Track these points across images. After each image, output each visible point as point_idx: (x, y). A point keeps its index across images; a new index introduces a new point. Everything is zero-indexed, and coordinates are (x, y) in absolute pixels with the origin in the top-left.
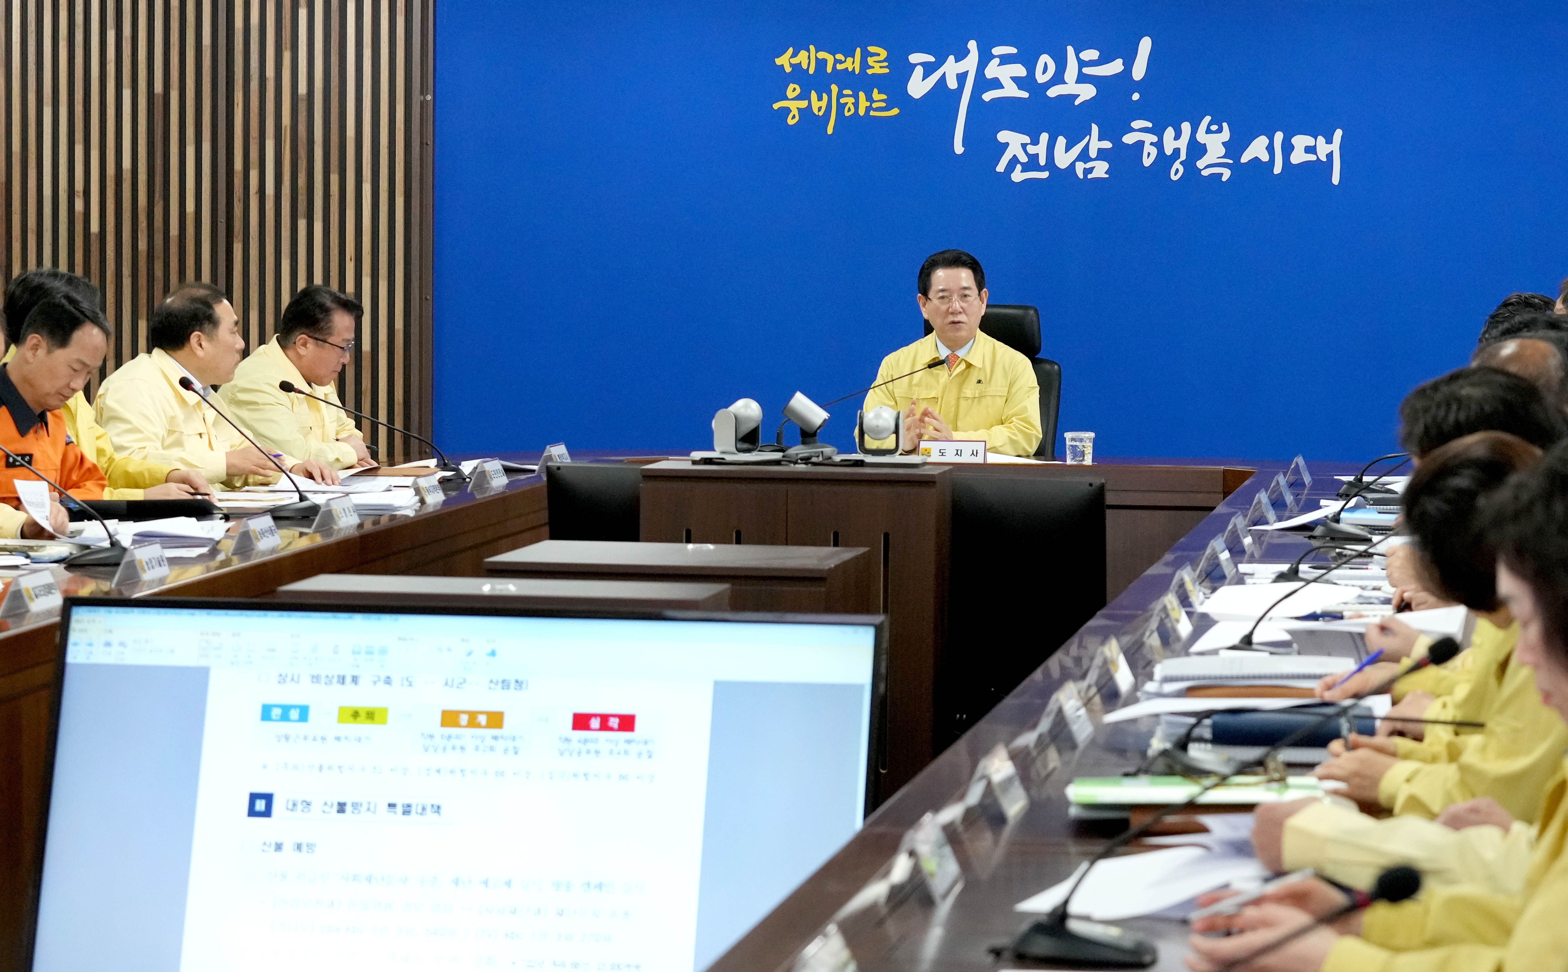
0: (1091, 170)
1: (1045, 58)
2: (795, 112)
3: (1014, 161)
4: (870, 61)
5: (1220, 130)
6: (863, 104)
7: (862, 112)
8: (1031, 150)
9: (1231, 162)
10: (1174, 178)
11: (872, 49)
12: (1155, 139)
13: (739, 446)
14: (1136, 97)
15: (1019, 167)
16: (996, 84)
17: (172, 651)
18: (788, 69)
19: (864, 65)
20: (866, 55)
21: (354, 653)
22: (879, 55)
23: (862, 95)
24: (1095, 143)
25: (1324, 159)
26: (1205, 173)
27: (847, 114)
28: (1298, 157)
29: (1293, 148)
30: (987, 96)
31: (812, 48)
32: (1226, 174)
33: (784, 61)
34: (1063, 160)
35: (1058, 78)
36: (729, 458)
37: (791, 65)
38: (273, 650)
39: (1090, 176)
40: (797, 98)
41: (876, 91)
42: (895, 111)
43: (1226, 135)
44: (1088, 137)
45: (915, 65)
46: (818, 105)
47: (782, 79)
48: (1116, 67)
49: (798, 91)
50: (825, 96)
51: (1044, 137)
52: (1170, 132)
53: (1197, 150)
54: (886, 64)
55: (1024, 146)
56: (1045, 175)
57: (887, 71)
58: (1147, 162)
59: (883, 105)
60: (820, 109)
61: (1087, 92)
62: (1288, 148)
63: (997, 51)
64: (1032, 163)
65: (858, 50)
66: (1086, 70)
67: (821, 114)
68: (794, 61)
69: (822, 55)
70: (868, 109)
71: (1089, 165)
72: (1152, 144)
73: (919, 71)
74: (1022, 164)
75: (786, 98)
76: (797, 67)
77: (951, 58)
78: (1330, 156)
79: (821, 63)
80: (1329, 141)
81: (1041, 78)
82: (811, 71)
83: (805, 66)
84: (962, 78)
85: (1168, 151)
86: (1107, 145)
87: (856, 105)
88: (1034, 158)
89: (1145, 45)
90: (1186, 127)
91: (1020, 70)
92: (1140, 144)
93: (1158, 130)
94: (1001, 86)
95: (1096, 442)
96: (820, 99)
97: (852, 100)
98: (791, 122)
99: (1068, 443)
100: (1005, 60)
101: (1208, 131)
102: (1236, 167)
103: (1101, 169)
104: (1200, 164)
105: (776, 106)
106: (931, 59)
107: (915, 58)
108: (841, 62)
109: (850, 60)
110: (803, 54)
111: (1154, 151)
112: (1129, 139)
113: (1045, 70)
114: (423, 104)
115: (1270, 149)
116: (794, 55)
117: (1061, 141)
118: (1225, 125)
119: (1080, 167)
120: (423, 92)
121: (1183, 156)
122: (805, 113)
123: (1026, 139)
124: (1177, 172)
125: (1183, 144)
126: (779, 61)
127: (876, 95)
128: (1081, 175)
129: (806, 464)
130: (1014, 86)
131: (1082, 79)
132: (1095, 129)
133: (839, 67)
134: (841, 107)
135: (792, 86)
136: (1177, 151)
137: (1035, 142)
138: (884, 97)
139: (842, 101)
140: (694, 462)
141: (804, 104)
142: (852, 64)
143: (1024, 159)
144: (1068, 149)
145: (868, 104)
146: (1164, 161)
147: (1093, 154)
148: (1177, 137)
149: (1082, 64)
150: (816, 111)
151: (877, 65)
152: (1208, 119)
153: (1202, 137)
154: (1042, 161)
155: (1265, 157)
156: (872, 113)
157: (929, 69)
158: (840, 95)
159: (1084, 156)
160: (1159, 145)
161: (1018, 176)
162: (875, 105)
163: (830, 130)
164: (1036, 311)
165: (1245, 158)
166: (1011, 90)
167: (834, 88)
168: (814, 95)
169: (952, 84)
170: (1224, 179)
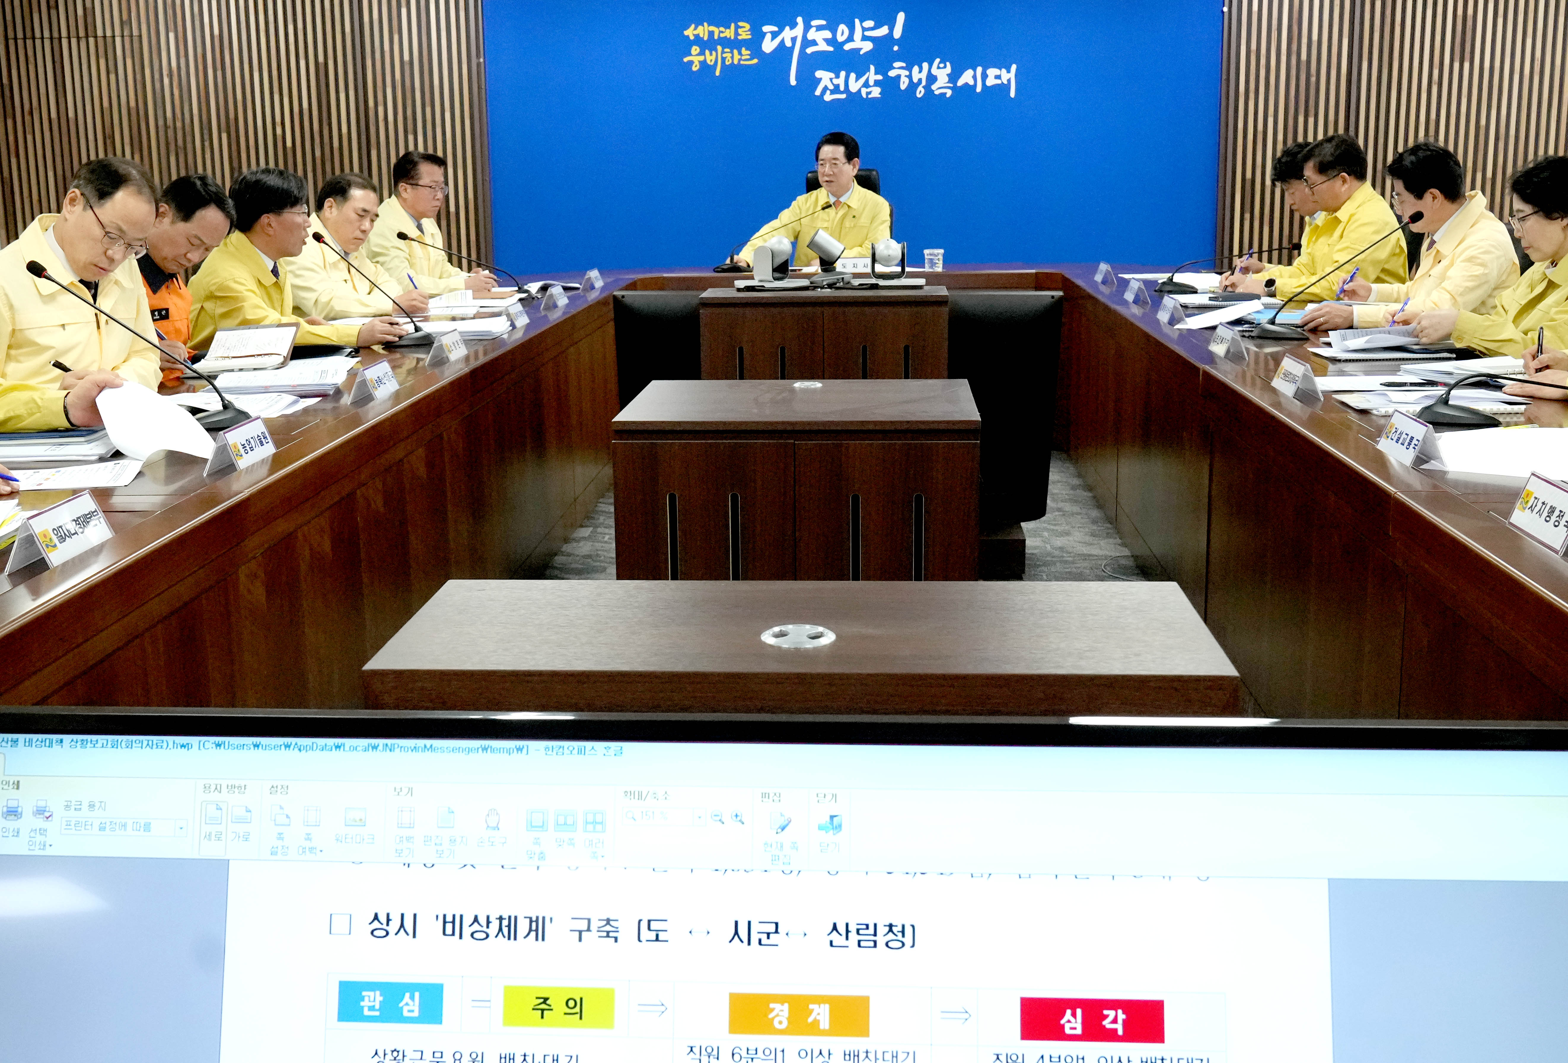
0: (870, 93)
1: (842, 27)
2: (697, 63)
3: (825, 88)
4: (740, 31)
5: (945, 67)
6: (737, 57)
7: (736, 62)
8: (836, 81)
9: (952, 85)
10: (919, 96)
11: (741, 24)
12: (907, 73)
13: (775, 276)
14: (896, 48)
15: (828, 92)
16: (814, 43)
17: (147, 827)
18: (692, 38)
19: (737, 34)
20: (737, 27)
21: (531, 827)
22: (744, 27)
23: (735, 52)
24: (872, 76)
25: (1006, 82)
26: (937, 92)
27: (727, 63)
28: (991, 81)
29: (987, 76)
30: (809, 50)
31: (705, 24)
32: (949, 93)
33: (690, 32)
34: (854, 87)
35: (850, 39)
36: (768, 285)
37: (694, 35)
38: (362, 823)
39: (870, 96)
40: (697, 55)
41: (743, 49)
42: (755, 61)
43: (948, 69)
44: (868, 73)
45: (766, 33)
46: (710, 58)
47: (688, 44)
48: (884, 31)
49: (698, 50)
50: (714, 53)
51: (843, 74)
52: (916, 69)
53: (932, 79)
54: (749, 33)
55: (831, 79)
56: (843, 96)
57: (750, 37)
58: (903, 87)
59: (748, 57)
60: (711, 61)
61: (867, 46)
62: (984, 76)
63: (815, 23)
64: (836, 90)
65: (733, 25)
66: (867, 33)
67: (712, 63)
68: (696, 32)
69: (712, 28)
70: (740, 60)
71: (869, 90)
72: (906, 76)
73: (768, 37)
74: (830, 90)
75: (691, 55)
76: (697, 36)
77: (787, 28)
78: (1009, 81)
79: (711, 34)
80: (1009, 72)
81: (840, 38)
82: (706, 38)
83: (701, 36)
84: (794, 40)
85: (915, 80)
86: (880, 77)
87: (732, 57)
88: (837, 87)
89: (901, 17)
90: (925, 65)
91: (828, 34)
92: (899, 76)
93: (909, 68)
94: (816, 44)
95: (944, 255)
96: (711, 54)
97: (730, 55)
98: (695, 69)
99: (926, 257)
100: (819, 28)
101: (939, 68)
102: (954, 89)
103: (876, 92)
104: (934, 87)
105: (686, 60)
106: (775, 29)
107: (767, 29)
108: (722, 32)
109: (728, 30)
110: (700, 28)
111: (907, 81)
112: (892, 73)
113: (842, 34)
114: (479, 64)
115: (975, 77)
116: (695, 29)
117: (853, 76)
118: (948, 64)
119: (864, 91)
120: (478, 56)
121: (924, 83)
122: (703, 63)
123: (832, 75)
124: (920, 92)
125: (924, 76)
126: (686, 33)
127: (744, 51)
128: (864, 96)
129: (831, 288)
130: (825, 44)
131: (865, 38)
132: (872, 68)
133: (722, 35)
134: (723, 59)
135: (694, 47)
136: (920, 80)
137: (837, 77)
138: (749, 52)
139: (724, 55)
140: (739, 290)
141: (702, 58)
142: (729, 33)
143: (831, 87)
144: (857, 80)
145: (739, 57)
146: (913, 86)
147: (871, 83)
148: (920, 72)
149: (864, 29)
150: (709, 62)
151: (744, 34)
152: (938, 60)
153: (934, 71)
154: (842, 88)
155: (971, 83)
156: (742, 62)
157: (775, 35)
158: (723, 52)
159: (866, 85)
160: (910, 77)
161: (828, 97)
162: (743, 58)
163: (718, 73)
164: (877, 173)
165: (960, 83)
166: (823, 47)
167: (719, 48)
168: (707, 52)
169: (788, 44)
170: (948, 95)
